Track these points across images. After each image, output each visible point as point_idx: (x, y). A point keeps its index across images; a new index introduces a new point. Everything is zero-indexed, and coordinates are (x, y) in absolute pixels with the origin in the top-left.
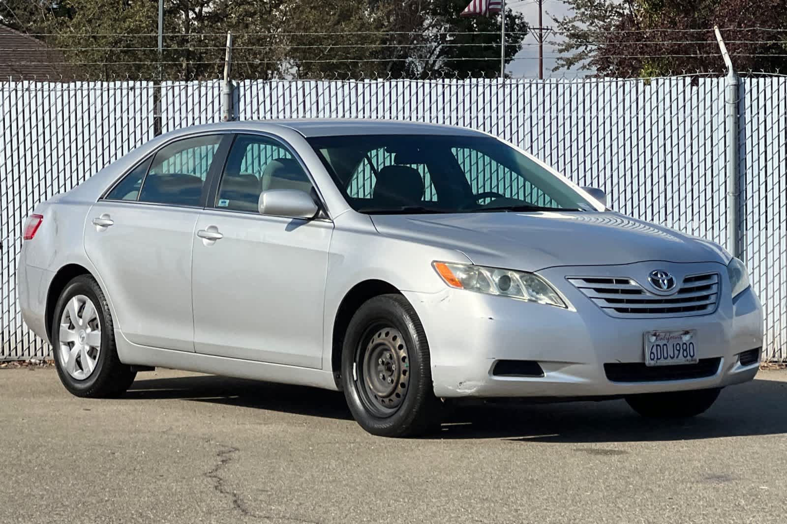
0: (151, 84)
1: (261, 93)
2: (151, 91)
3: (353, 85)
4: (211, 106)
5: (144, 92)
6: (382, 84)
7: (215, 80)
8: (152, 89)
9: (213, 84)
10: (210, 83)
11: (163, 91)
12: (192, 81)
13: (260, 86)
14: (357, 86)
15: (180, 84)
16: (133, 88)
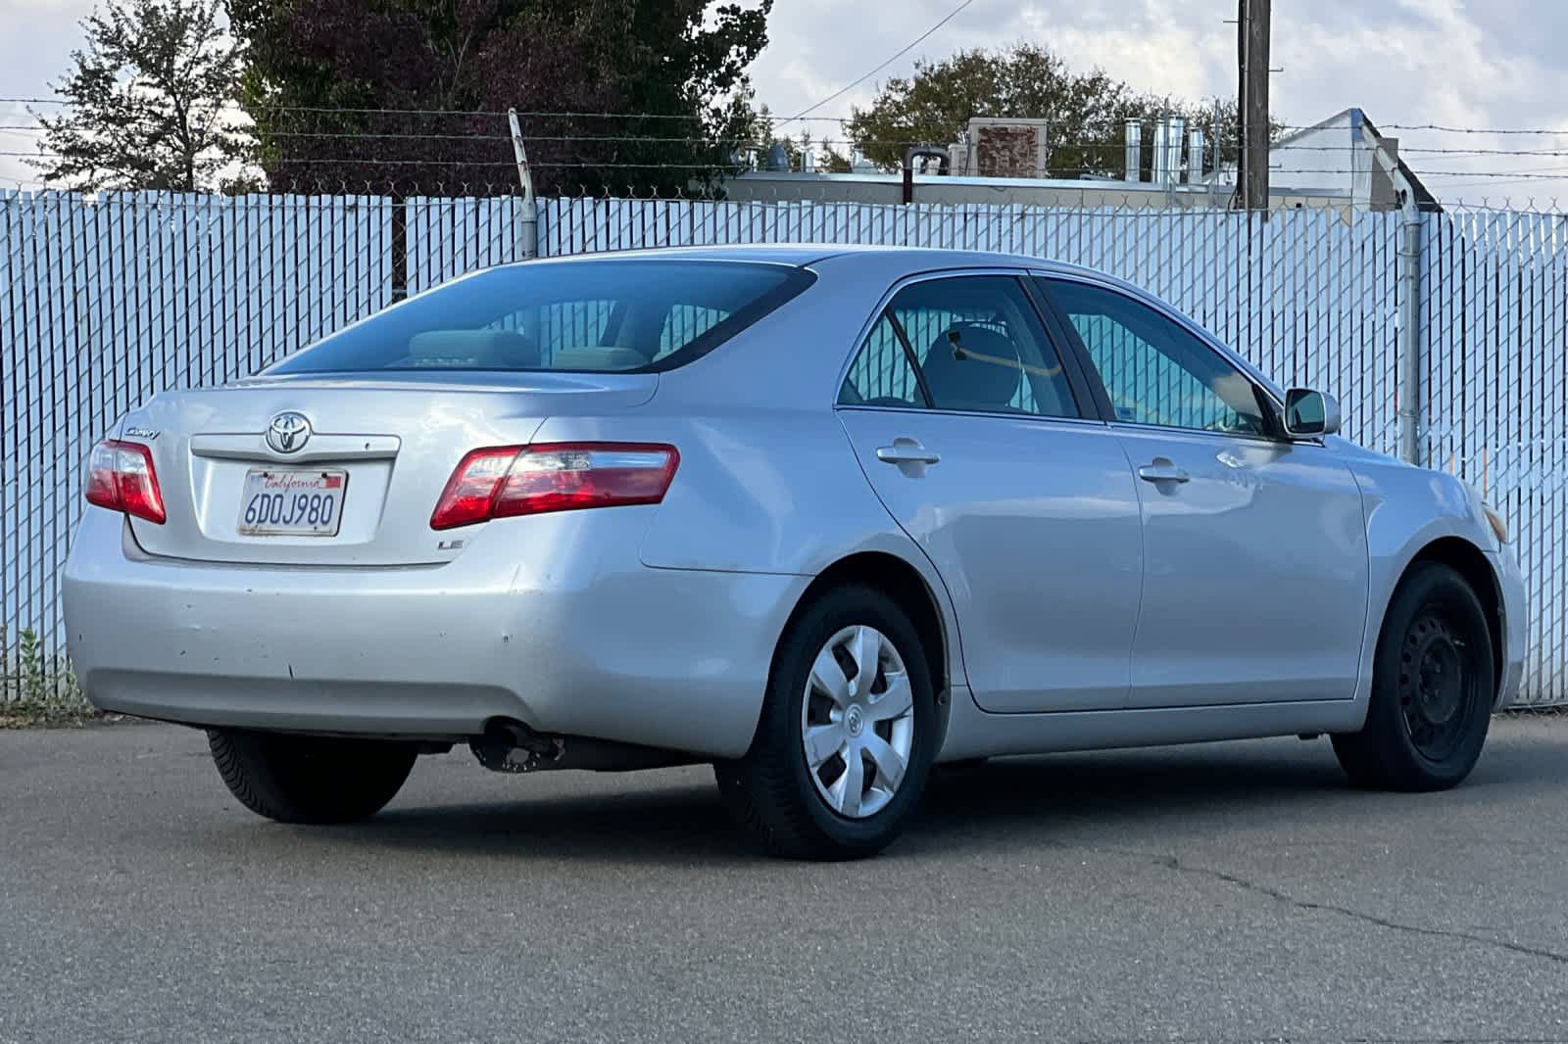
0: (388, 201)
1: (589, 221)
2: (388, 214)
3: (756, 210)
4: (497, 243)
5: (375, 215)
6: (809, 210)
7: (504, 197)
8: (390, 210)
9: (502, 203)
10: (495, 201)
11: (410, 215)
12: (463, 196)
13: (588, 208)
14: (764, 213)
15: (440, 204)
16: (355, 207)
